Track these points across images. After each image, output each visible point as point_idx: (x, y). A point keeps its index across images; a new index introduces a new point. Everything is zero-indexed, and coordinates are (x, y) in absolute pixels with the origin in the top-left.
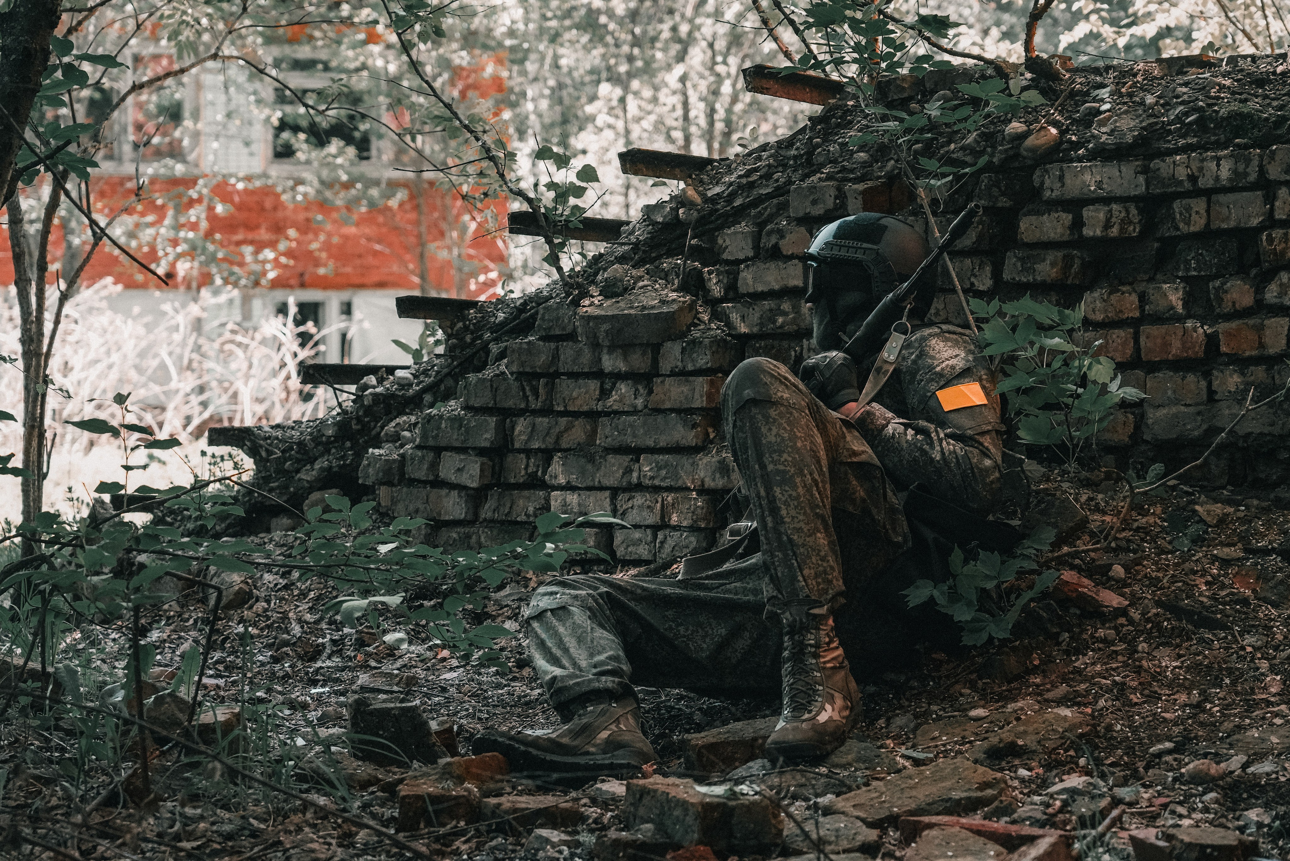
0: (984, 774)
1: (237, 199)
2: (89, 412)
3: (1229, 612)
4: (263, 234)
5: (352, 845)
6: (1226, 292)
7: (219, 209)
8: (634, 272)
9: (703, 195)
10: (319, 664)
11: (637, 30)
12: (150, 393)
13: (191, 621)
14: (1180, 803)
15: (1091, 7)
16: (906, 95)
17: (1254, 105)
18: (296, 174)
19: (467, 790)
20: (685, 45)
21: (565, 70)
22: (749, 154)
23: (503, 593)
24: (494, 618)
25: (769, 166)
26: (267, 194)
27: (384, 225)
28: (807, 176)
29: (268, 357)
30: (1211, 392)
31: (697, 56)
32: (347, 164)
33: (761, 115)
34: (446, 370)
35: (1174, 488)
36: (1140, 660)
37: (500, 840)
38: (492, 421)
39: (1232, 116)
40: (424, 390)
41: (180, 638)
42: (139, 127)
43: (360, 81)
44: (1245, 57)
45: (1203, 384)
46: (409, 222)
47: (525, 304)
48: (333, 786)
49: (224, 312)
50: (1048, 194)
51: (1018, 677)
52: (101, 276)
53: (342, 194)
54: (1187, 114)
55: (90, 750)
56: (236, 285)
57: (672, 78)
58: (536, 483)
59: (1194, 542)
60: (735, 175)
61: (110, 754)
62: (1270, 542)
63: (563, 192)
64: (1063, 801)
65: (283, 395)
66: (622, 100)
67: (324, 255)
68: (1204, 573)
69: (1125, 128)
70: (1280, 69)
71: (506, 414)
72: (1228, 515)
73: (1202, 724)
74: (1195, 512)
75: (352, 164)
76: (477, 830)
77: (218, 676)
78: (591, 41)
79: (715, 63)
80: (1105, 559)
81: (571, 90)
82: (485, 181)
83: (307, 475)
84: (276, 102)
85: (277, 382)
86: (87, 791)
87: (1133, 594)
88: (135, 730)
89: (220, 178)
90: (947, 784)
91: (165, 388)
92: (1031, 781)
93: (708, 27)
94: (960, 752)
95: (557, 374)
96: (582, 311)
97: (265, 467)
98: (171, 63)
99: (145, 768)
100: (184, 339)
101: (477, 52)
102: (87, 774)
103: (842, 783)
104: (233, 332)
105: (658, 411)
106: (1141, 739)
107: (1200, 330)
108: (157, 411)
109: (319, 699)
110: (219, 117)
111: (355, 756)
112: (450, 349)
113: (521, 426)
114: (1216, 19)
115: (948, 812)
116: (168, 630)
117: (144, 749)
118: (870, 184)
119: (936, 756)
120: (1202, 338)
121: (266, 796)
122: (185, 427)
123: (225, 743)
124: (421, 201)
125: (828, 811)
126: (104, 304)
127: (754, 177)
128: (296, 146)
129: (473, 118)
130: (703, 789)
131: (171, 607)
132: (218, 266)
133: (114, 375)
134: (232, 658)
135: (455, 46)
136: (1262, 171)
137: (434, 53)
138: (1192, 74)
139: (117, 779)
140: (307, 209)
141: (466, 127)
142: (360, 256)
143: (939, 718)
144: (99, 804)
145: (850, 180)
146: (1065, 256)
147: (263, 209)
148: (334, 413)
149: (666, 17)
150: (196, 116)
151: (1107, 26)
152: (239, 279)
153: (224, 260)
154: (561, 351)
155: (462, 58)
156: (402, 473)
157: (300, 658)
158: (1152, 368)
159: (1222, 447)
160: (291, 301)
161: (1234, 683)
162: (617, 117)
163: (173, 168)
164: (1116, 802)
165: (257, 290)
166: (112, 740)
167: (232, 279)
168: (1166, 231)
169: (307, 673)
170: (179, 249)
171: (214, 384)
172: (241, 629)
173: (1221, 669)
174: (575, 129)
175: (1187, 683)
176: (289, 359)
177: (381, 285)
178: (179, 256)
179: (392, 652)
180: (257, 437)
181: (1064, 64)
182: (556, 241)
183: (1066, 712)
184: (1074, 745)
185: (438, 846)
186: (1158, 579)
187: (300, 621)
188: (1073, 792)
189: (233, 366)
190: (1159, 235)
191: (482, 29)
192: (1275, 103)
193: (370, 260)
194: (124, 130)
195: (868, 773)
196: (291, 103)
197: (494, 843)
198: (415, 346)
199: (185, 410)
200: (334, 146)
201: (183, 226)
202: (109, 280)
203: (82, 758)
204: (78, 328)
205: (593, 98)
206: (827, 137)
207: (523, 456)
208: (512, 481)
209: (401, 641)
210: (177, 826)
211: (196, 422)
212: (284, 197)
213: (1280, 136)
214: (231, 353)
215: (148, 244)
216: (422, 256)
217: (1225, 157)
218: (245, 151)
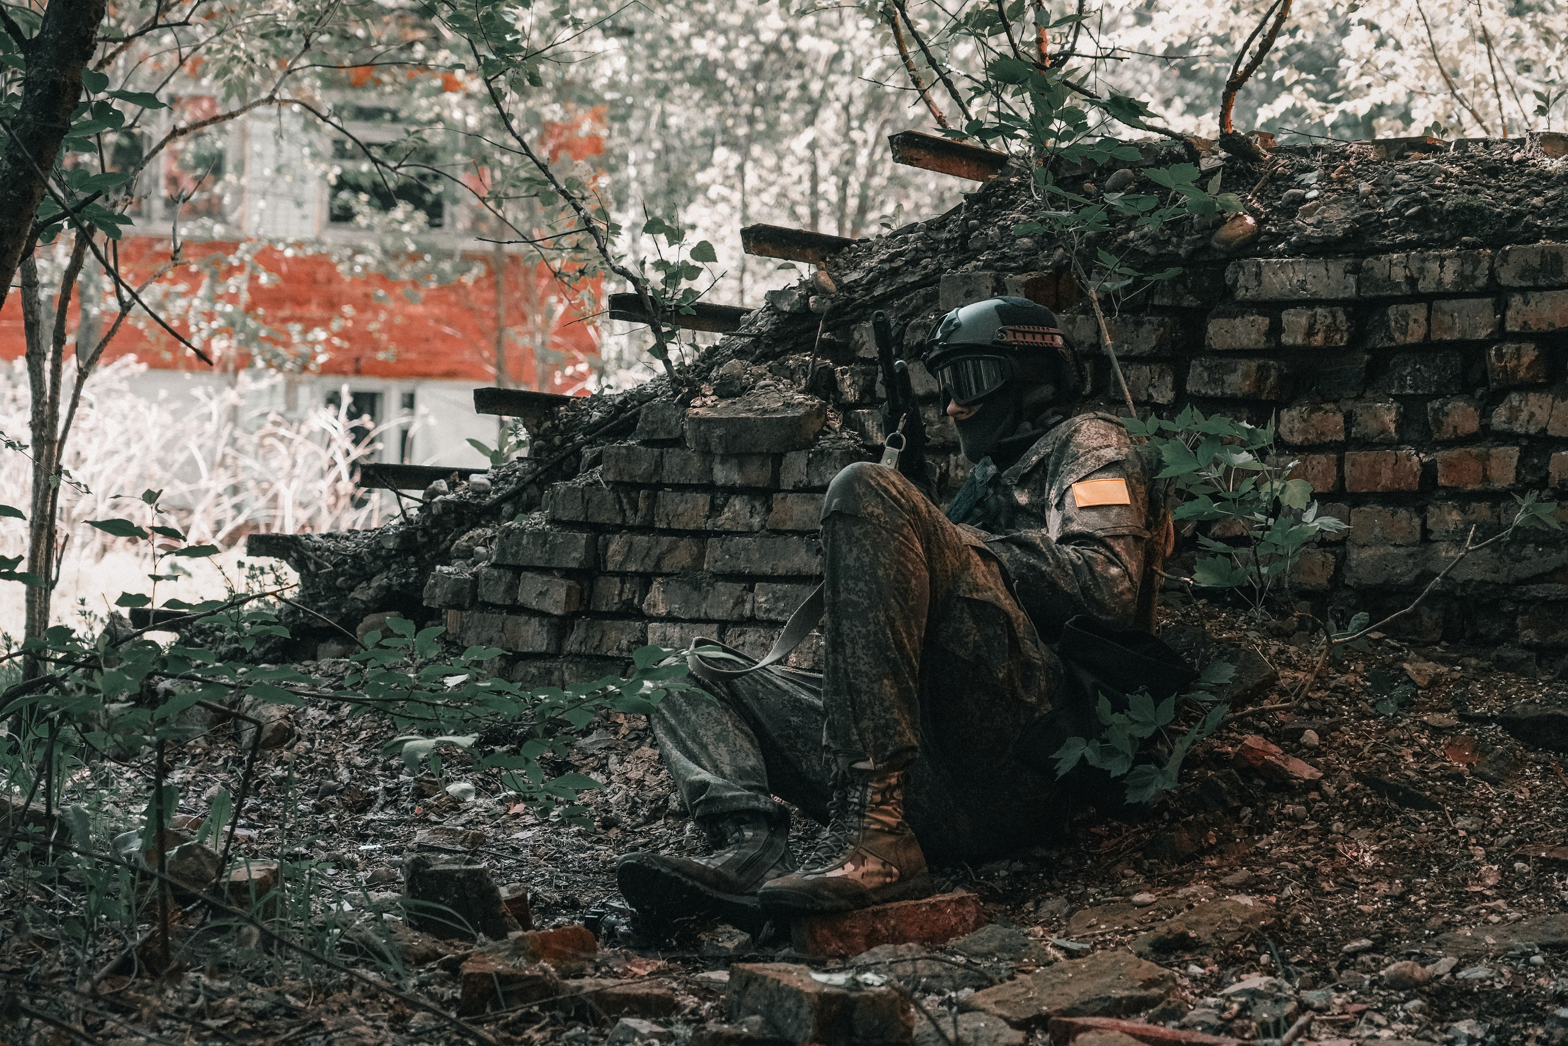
0: (1149, 969)
1: (284, 268)
2: (103, 513)
3: (1439, 789)
4: (314, 311)
5: (405, 1029)
6: (1447, 414)
7: (264, 279)
8: (755, 369)
9: (837, 281)
10: (370, 816)
11: (761, 87)
12: (176, 492)
13: (220, 761)
14: (1379, 1011)
15: (1295, 77)
16: (1079, 172)
17: (1485, 197)
18: (355, 242)
19: (542, 969)
20: (815, 106)
21: (674, 130)
22: (894, 235)
23: (589, 740)
24: (577, 769)
25: (916, 250)
26: (321, 264)
27: (457, 304)
28: (962, 263)
29: (316, 455)
30: (1425, 531)
31: (829, 119)
32: (415, 232)
33: (902, 191)
34: (529, 477)
35: (1378, 642)
36: (1335, 842)
37: (579, 1029)
38: (582, 538)
39: (1459, 210)
40: (505, 499)
41: (207, 780)
42: (173, 181)
43: (433, 135)
44: (1476, 141)
45: (1417, 522)
46: (486, 302)
47: (625, 402)
48: (385, 959)
49: (265, 401)
50: (1241, 294)
51: (1190, 858)
52: (122, 353)
53: (408, 267)
54: (1407, 206)
55: (100, 908)
56: (280, 368)
57: (799, 144)
58: (631, 612)
59: (1401, 705)
60: (876, 259)
61: (124, 914)
62: (1490, 709)
63: (674, 273)
64: (1241, 1004)
65: (332, 500)
66: (740, 168)
67: (384, 337)
68: (1412, 741)
69: (1334, 219)
70: (1516, 157)
71: (599, 531)
72: (1441, 675)
73: (1405, 919)
74: (1403, 670)
75: (421, 231)
76: (553, 1017)
77: (250, 826)
78: (704, 97)
79: (849, 128)
80: (1296, 722)
81: (680, 154)
82: (582, 256)
83: (362, 594)
84: (334, 157)
85: (324, 485)
86: (96, 956)
87: (1328, 764)
88: (154, 885)
89: (265, 243)
90: (1107, 980)
91: (193, 487)
92: (1203, 980)
93: (843, 87)
94: (1121, 944)
95: (660, 486)
96: (691, 412)
97: (313, 583)
98: (213, 106)
99: (165, 930)
100: (218, 431)
101: (572, 106)
102: (96, 936)
103: (983, 976)
104: (276, 424)
105: (777, 532)
106: (1333, 935)
107: (1415, 459)
108: (183, 514)
109: (368, 857)
110: (268, 172)
111: (411, 925)
112: (536, 452)
113: (616, 545)
114: (1441, 96)
115: (1106, 1013)
116: (193, 770)
117: (164, 909)
118: (1034, 275)
119: (1093, 948)
120: (1416, 467)
121: (305, 970)
122: (215, 533)
123: (260, 905)
124: (501, 278)
125: (965, 1008)
126: (125, 386)
127: (898, 263)
128: (356, 208)
129: (572, 182)
130: (822, 978)
131: (197, 743)
132: (260, 347)
133: (133, 470)
134: (267, 806)
135: (546, 98)
136: (1492, 275)
137: (522, 106)
138: (1415, 159)
139: (131, 943)
140: (366, 283)
141: (563, 192)
142: (427, 340)
143: (1098, 903)
144: (110, 971)
145: (1011, 270)
146: (1259, 367)
147: (315, 282)
148: (395, 522)
149: (794, 73)
150: (240, 168)
151: (1312, 101)
152: (284, 361)
153: (268, 339)
154: (666, 460)
155: (553, 112)
156: (475, 596)
157: (348, 807)
158: (1358, 500)
159: (1434, 596)
160: (345, 390)
161: (1443, 872)
162: (732, 187)
163: (211, 229)
164: (1303, 1007)
165: (305, 376)
166: (127, 897)
167: (275, 362)
168: (1378, 341)
169: (355, 827)
170: (215, 325)
171: (251, 484)
172: (279, 772)
173: (1428, 855)
174: (684, 200)
175: (1388, 871)
176: (339, 457)
177: (450, 375)
178: (214, 333)
179: (455, 805)
180: (306, 547)
181: (1264, 143)
182: (664, 329)
183: (1246, 900)
184: (1257, 939)
185: (506, 1035)
186: (1358, 749)
187: (349, 765)
188: (1254, 994)
189: (274, 464)
190: (1369, 345)
191: (579, 80)
192: (1510, 196)
193: (438, 345)
194: (156, 182)
195: (1013, 964)
196: (352, 157)
197: (572, 1032)
198: (494, 447)
199: (217, 513)
200: (401, 210)
201: (220, 297)
202: (131, 357)
203: (91, 917)
204: (93, 413)
205: (705, 165)
206: (985, 218)
207: (617, 580)
208: (604, 609)
209: (466, 792)
210: (201, 1000)
211: (228, 528)
212: (341, 268)
213: (1515, 235)
214: (272, 448)
215: (179, 317)
216: (499, 342)
217: (1450, 257)
218: (297, 212)
